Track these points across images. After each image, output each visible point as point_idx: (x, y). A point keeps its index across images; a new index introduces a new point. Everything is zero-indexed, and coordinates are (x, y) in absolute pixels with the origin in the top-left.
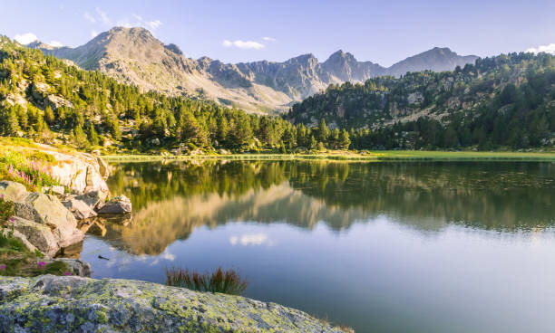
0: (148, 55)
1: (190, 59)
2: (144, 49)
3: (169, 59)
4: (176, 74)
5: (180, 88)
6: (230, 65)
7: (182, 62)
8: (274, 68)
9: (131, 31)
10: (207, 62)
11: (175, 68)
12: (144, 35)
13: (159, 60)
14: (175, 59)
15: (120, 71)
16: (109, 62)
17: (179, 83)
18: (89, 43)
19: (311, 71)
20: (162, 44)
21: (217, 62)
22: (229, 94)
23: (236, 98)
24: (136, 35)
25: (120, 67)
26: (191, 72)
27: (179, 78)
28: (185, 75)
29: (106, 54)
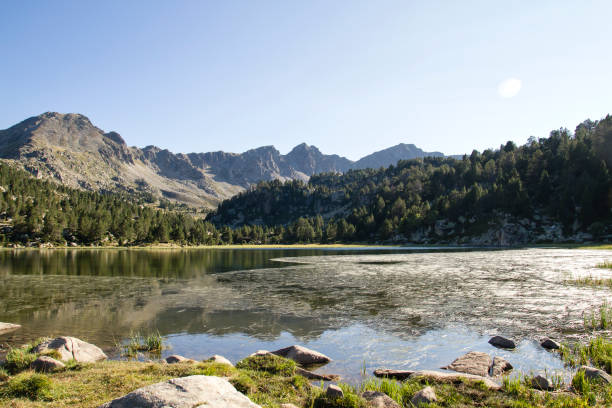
0: (83, 143)
1: (134, 148)
2: (79, 136)
3: (107, 147)
4: (114, 164)
5: (115, 179)
6: (180, 155)
7: (122, 151)
8: (231, 159)
9: (67, 118)
10: (154, 151)
11: (114, 158)
12: (81, 122)
13: (95, 149)
14: (114, 148)
15: (45, 160)
16: (32, 150)
17: (116, 174)
18: (13, 128)
19: (271, 163)
20: (101, 132)
21: (166, 151)
22: (174, 186)
23: (183, 191)
24: (72, 121)
25: (45, 156)
26: (132, 162)
27: (117, 168)
28: (125, 165)
29: (30, 141)
